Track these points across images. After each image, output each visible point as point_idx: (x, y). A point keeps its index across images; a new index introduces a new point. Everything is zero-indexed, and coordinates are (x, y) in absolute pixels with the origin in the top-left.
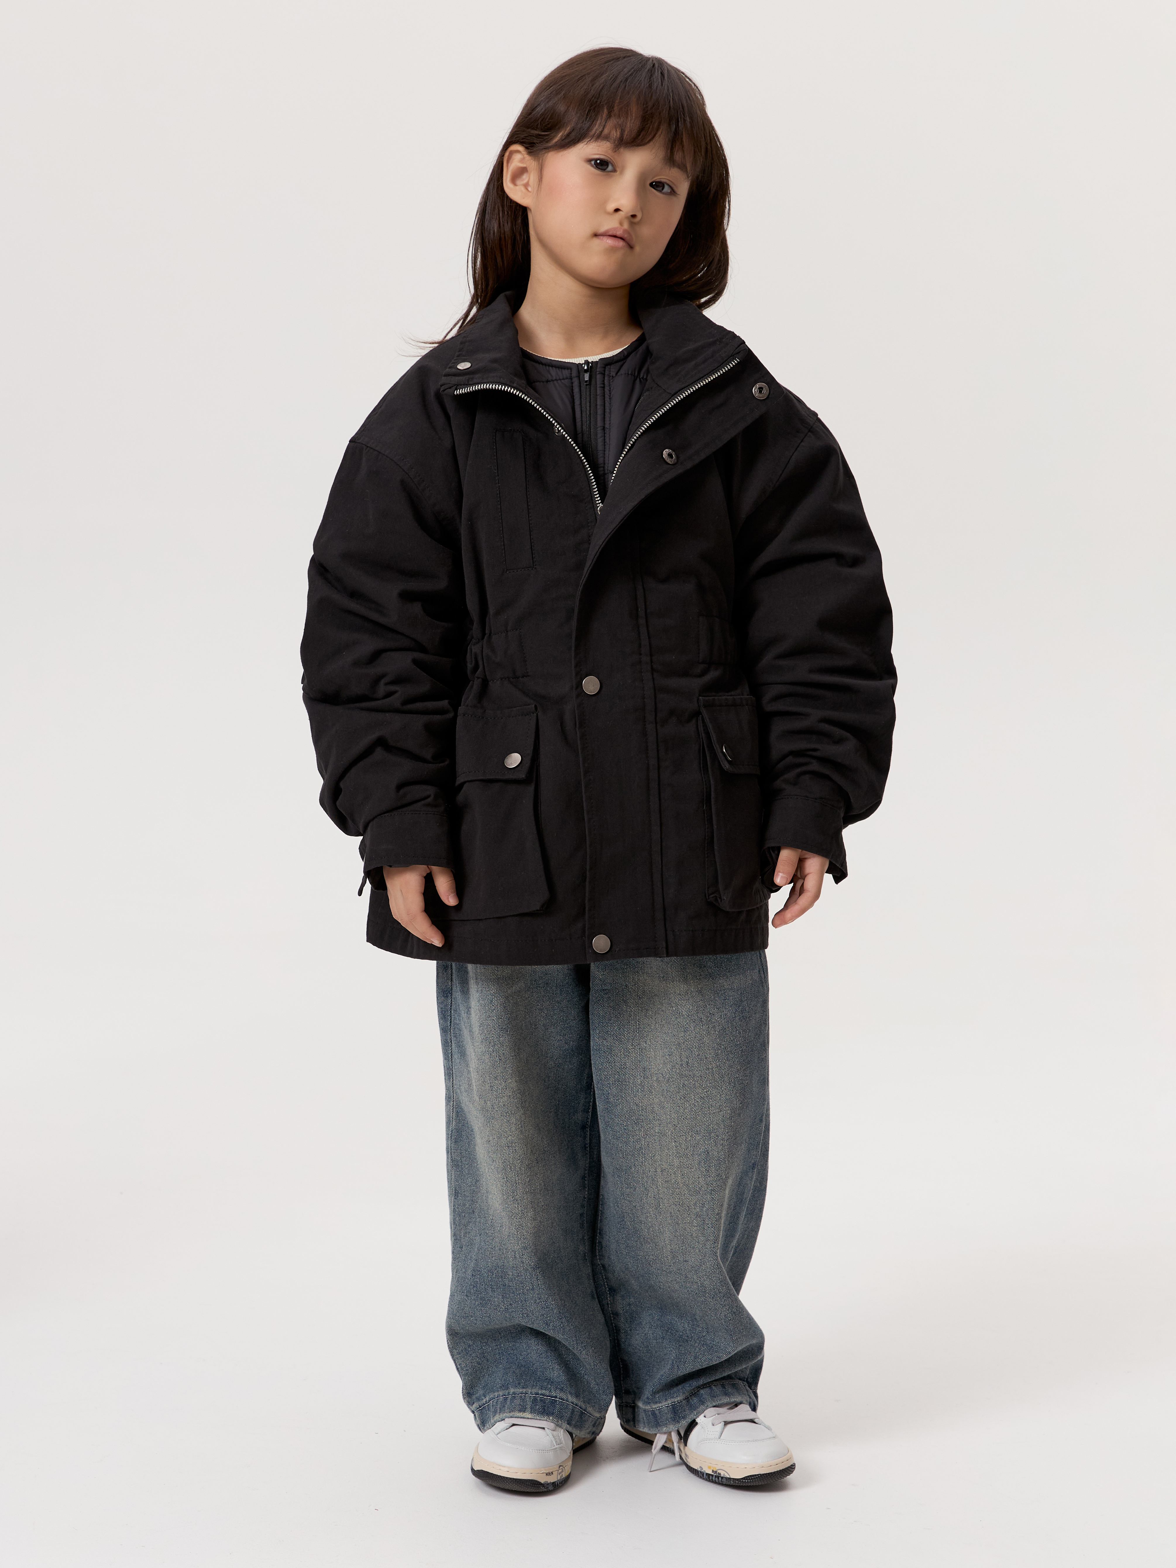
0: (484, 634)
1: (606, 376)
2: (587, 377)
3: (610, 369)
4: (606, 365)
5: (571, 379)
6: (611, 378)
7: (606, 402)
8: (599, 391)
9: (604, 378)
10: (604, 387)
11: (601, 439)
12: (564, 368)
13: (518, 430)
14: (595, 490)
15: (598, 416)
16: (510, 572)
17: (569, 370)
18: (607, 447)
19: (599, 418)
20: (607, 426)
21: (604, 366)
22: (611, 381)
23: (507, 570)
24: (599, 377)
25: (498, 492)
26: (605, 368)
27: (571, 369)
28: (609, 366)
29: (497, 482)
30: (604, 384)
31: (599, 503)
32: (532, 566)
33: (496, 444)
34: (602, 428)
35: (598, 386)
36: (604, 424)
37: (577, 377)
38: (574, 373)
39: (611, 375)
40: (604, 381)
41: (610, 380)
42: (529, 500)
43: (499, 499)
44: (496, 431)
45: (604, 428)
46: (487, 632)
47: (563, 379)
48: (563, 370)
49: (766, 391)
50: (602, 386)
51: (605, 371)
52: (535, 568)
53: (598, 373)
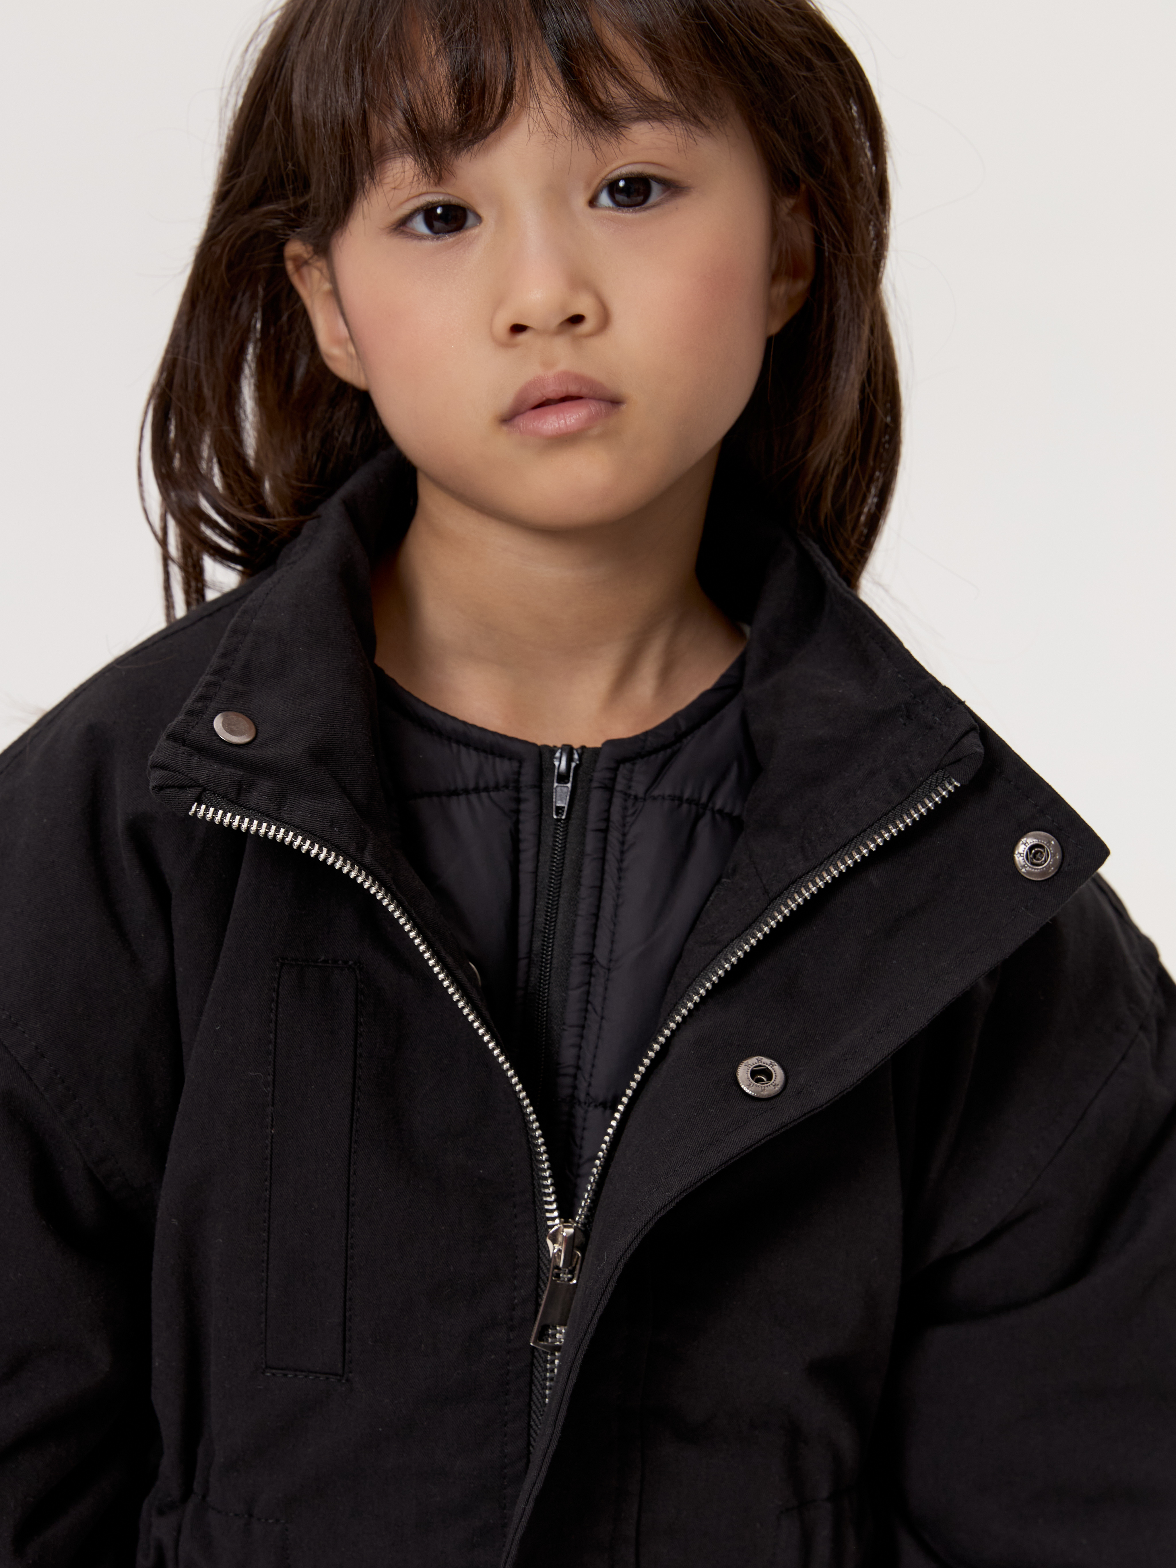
0: (187, 1492)
1: (616, 794)
2: (561, 795)
3: (632, 771)
4: (620, 761)
5: (518, 789)
6: (630, 802)
7: (607, 877)
8: (591, 842)
9: (610, 802)
10: (605, 831)
11: (580, 991)
12: (502, 756)
13: (346, 962)
14: (548, 1199)
15: (580, 920)
16: (274, 1374)
17: (515, 764)
18: (592, 1017)
19: (582, 926)
20: (601, 956)
21: (613, 765)
22: (630, 811)
23: (267, 1367)
24: (597, 797)
25: (268, 1151)
26: (615, 770)
27: (521, 762)
28: (628, 765)
29: (269, 1120)
30: (607, 820)
31: (553, 1219)
32: (340, 1372)
33: (277, 1007)
34: (585, 959)
35: (591, 825)
36: (594, 946)
37: (534, 786)
38: (528, 776)
39: (633, 793)
40: (608, 811)
41: (625, 808)
42: (352, 1188)
43: (267, 1173)
44: (282, 965)
45: (590, 960)
46: (197, 1486)
47: (497, 788)
48: (498, 760)
49: (1050, 861)
50: (603, 825)
51: (614, 780)
52: (348, 1380)
53: (595, 784)
